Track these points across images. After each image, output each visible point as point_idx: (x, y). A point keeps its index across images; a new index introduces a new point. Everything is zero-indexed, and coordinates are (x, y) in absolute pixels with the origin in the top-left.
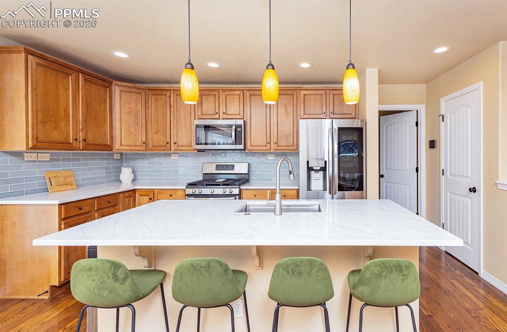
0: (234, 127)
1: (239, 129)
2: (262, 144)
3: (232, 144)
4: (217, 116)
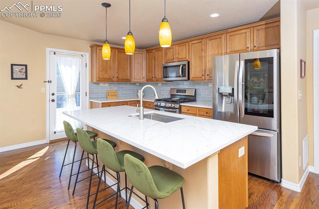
0: (181, 66)
1: (184, 67)
2: (199, 76)
3: (180, 77)
4: (175, 60)
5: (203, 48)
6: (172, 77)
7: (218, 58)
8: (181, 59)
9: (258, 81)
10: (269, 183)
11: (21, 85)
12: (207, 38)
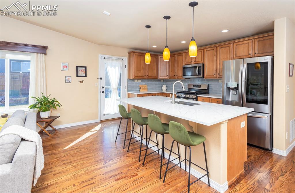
0: (198, 67)
1: (200, 68)
2: (212, 75)
3: (197, 75)
4: (192, 63)
5: (215, 53)
6: (188, 75)
7: (227, 62)
8: (197, 62)
9: (257, 78)
10: (263, 151)
11: (83, 81)
12: (219, 46)
